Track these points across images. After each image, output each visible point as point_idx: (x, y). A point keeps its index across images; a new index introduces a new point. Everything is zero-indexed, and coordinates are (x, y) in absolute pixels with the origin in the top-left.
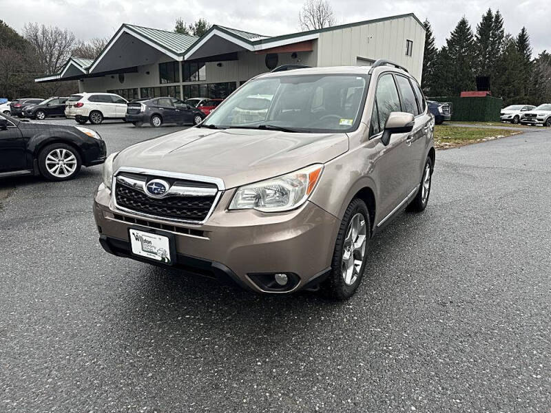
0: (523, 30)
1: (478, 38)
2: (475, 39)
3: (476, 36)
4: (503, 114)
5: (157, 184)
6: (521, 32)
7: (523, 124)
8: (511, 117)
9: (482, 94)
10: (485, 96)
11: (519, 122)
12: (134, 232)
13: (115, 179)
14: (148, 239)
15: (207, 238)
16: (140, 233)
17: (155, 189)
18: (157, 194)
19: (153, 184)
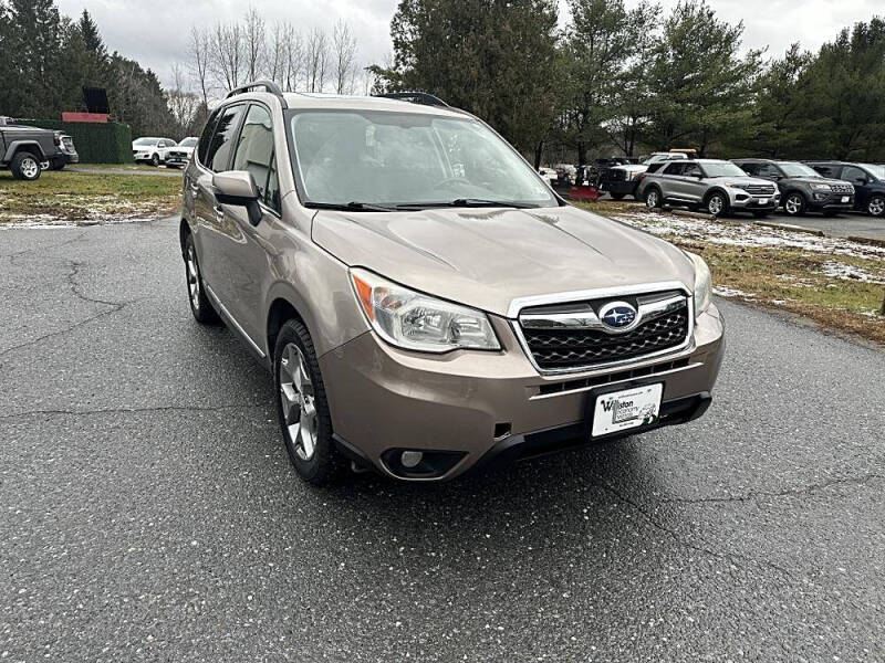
0: (85, 13)
1: (14, 14)
2: (10, 16)
3: (9, 10)
4: (136, 152)
5: (618, 310)
6: (82, 16)
7: (170, 166)
8: (147, 156)
9: (102, 118)
10: (106, 121)
11: (162, 163)
12: (606, 398)
13: (515, 324)
14: (627, 400)
15: (699, 364)
16: (615, 396)
17: (619, 318)
18: (625, 324)
19: (610, 312)
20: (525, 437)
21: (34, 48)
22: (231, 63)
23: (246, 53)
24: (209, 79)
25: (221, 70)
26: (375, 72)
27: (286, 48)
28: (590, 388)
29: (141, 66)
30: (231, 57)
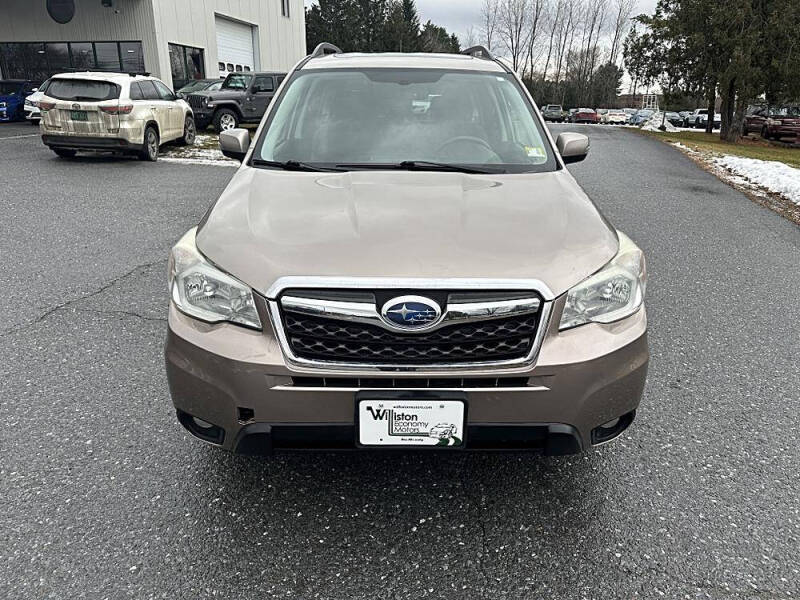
5: (409, 305)
12: (375, 404)
13: (274, 305)
14: (410, 412)
15: (543, 388)
16: (388, 405)
17: (409, 316)
18: (416, 324)
19: (399, 306)
20: (273, 427)
21: (367, 23)
22: (516, 24)
23: (530, 14)
24: (495, 38)
25: (507, 30)
26: (642, 21)
27: (568, 5)
28: (357, 389)
29: (447, 32)
30: (517, 18)
